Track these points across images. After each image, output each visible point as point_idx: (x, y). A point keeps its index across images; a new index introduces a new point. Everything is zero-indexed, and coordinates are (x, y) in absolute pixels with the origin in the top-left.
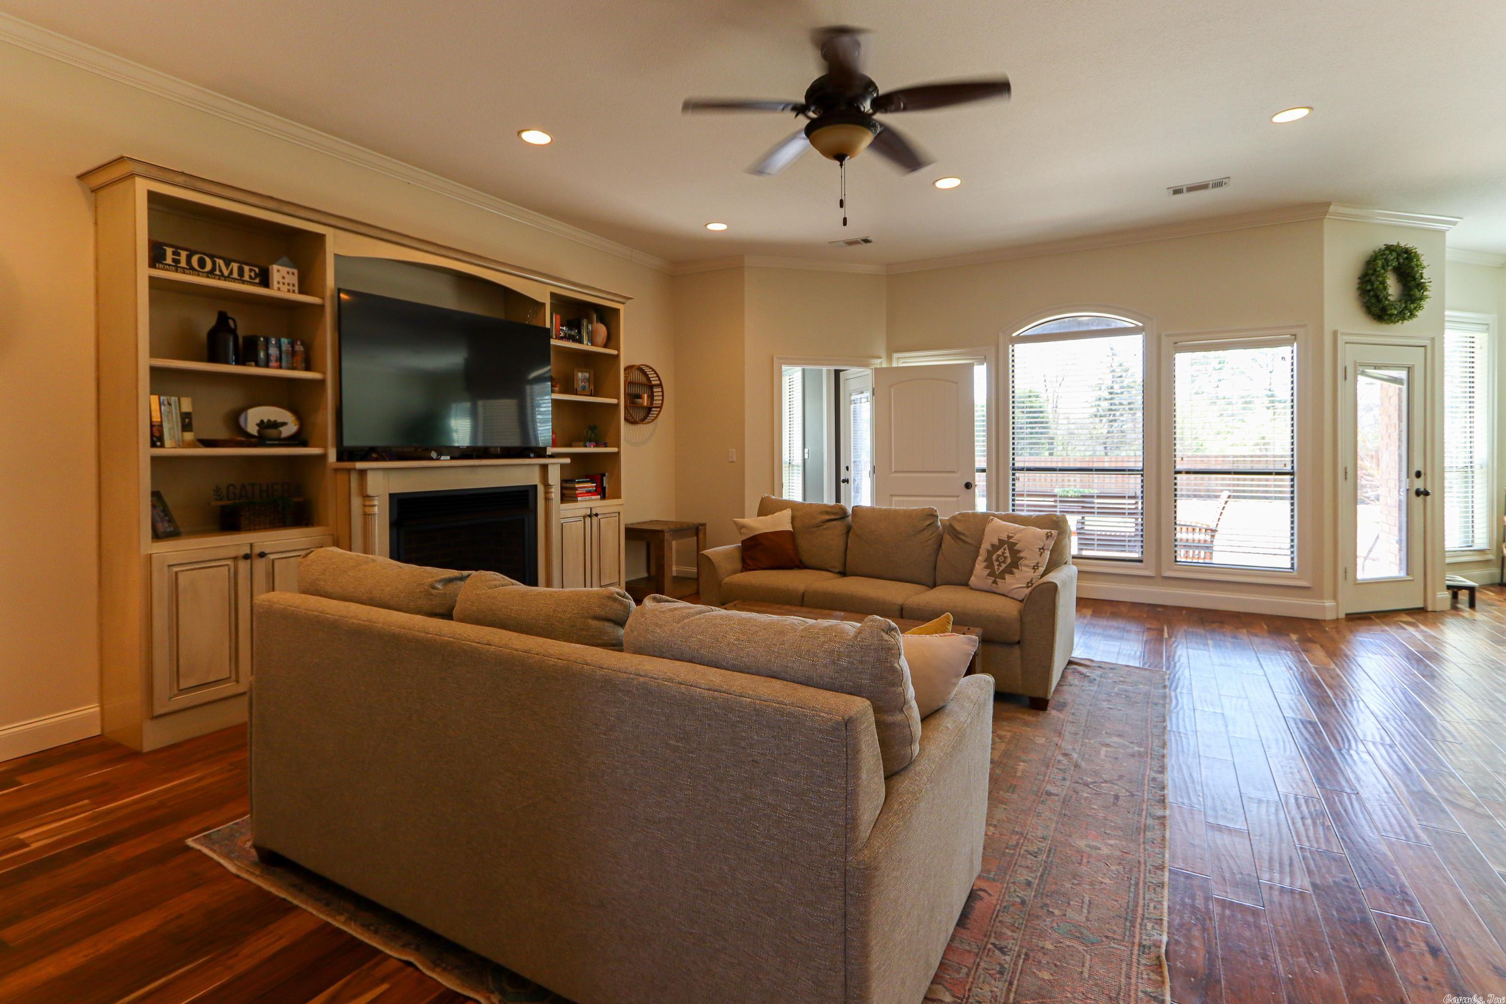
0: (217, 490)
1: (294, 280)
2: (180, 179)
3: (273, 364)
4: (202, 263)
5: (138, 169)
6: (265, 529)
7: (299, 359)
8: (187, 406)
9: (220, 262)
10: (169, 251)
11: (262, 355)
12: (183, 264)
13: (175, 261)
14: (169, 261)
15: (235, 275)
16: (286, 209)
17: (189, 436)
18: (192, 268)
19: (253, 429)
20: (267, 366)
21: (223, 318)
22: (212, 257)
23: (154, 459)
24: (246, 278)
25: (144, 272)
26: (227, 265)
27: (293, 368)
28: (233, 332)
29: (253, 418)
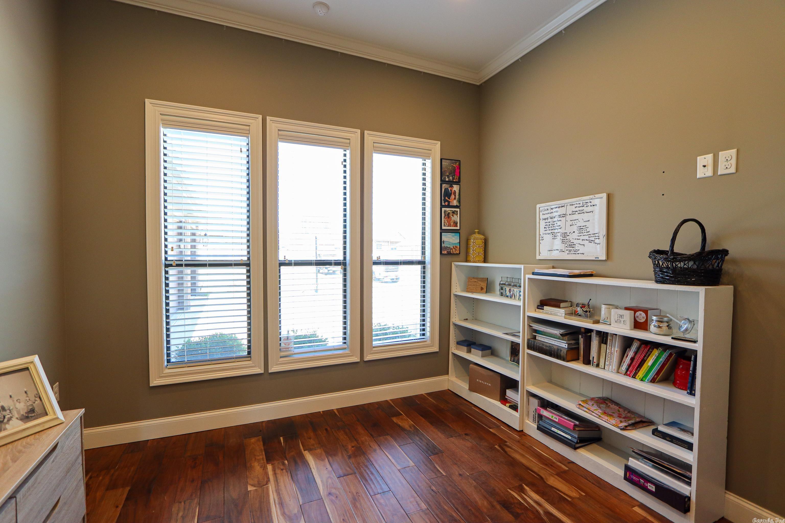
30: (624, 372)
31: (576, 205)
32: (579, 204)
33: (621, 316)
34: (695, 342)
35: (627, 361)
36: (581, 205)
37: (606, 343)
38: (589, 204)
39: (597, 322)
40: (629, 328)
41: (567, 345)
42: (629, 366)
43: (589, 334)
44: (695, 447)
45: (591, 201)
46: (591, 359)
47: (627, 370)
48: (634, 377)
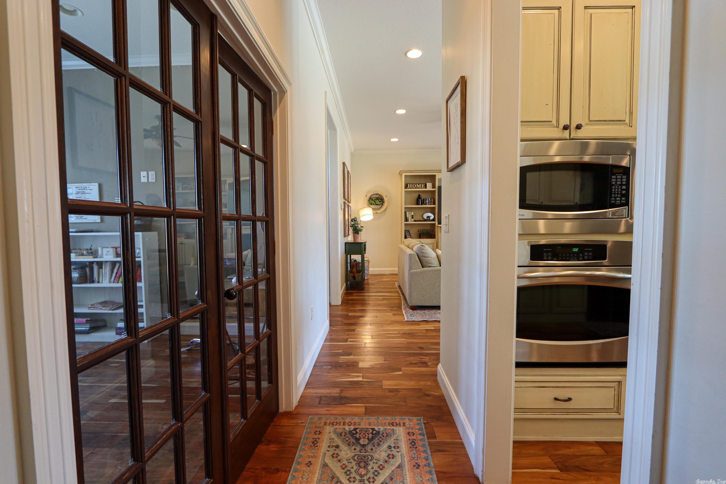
0: (418, 230)
1: (431, 185)
2: (409, 171)
3: (427, 204)
4: (414, 186)
5: (403, 172)
6: (427, 238)
7: (432, 202)
8: (413, 214)
9: (417, 185)
10: (409, 185)
11: (425, 202)
12: (411, 187)
13: (410, 186)
14: (409, 187)
15: (420, 187)
16: (431, 171)
17: (413, 220)
18: (412, 187)
19: (426, 218)
20: (426, 205)
21: (419, 195)
22: (416, 184)
23: (405, 224)
24: (422, 187)
25: (404, 190)
26: (419, 185)
27: (431, 205)
28: (421, 198)
29: (425, 216)
30: (113, 282)
31: (79, 188)
32: (82, 187)
33: (108, 251)
34: (140, 257)
35: (114, 275)
36: (83, 188)
37: (102, 268)
38: (88, 188)
39: (97, 257)
40: (113, 257)
41: (78, 274)
42: (115, 277)
43: (92, 265)
44: (144, 306)
45: (89, 186)
46: (94, 279)
47: (114, 280)
48: (118, 282)
